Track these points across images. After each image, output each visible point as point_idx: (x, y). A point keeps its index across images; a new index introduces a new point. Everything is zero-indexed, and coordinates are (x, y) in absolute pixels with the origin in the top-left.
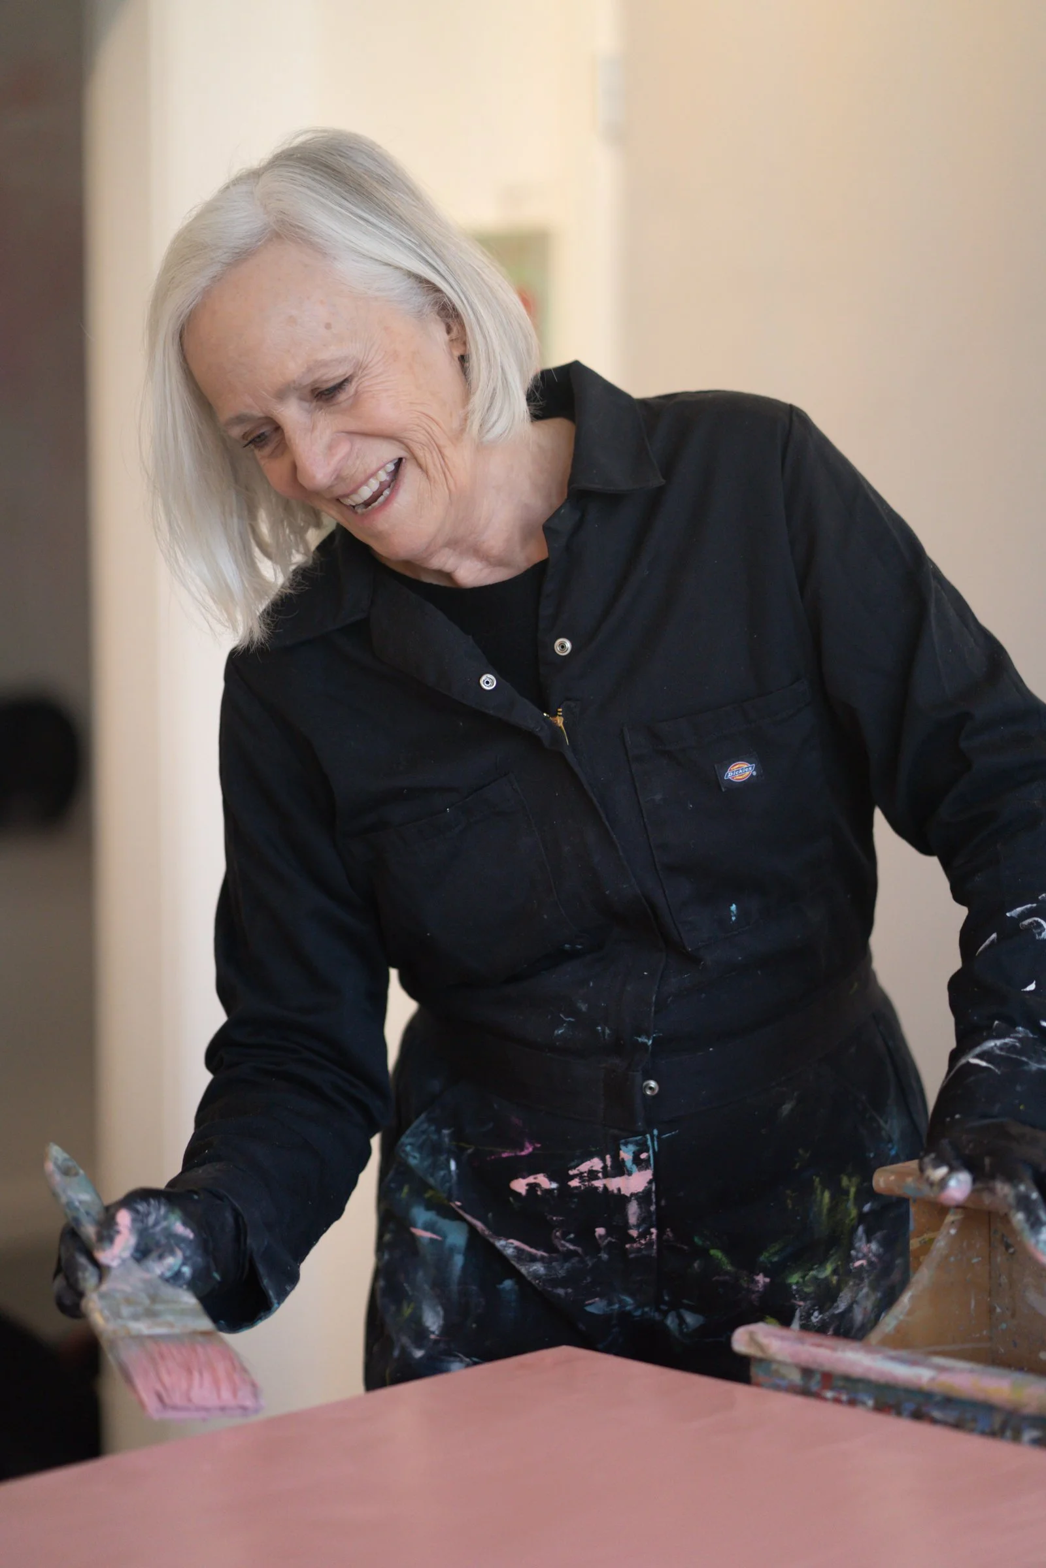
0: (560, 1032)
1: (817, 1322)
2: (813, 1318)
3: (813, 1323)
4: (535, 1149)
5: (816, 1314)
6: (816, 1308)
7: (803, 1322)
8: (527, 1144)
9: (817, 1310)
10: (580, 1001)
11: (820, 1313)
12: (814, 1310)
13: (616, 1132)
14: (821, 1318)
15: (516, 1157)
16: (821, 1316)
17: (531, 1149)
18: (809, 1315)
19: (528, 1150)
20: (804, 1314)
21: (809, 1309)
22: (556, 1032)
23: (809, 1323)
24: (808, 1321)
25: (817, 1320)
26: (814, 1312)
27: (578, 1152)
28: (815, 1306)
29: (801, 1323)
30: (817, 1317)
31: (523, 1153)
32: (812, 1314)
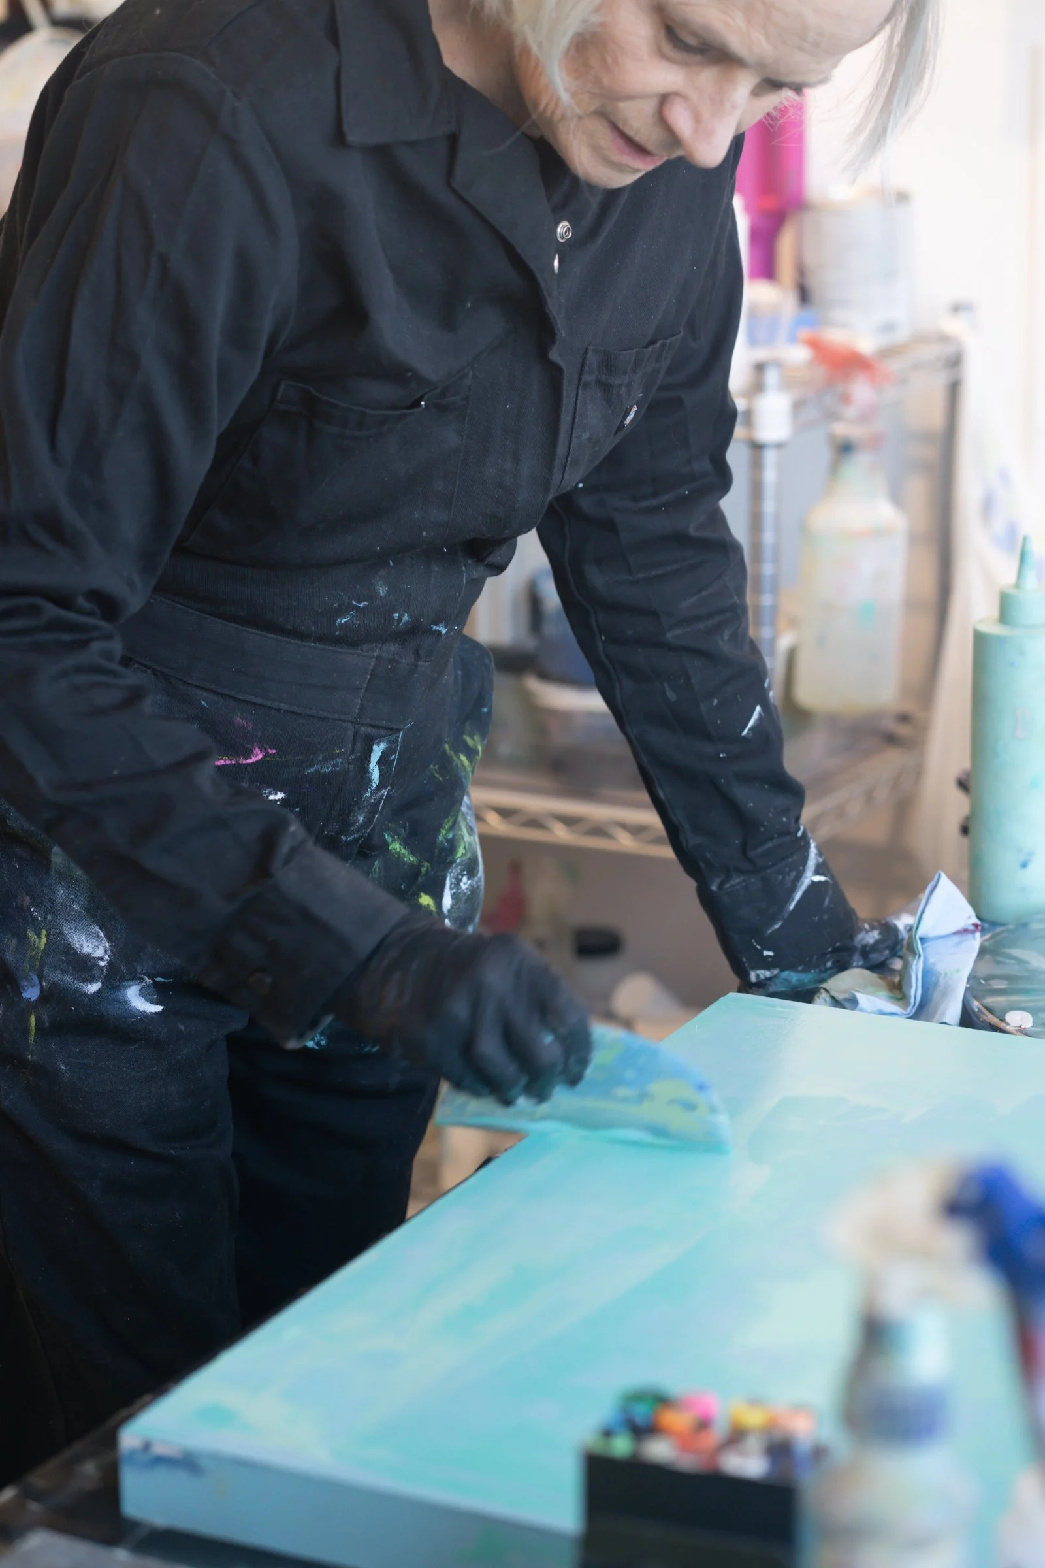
0: (344, 620)
1: (467, 888)
2: (462, 884)
3: (463, 890)
4: (267, 755)
5: (465, 879)
6: (465, 872)
7: (454, 891)
8: (257, 751)
9: (465, 875)
10: (381, 583)
11: (469, 879)
12: (463, 875)
13: (370, 730)
14: (470, 885)
15: (238, 765)
16: (469, 882)
17: (260, 756)
18: (458, 881)
19: (258, 756)
20: (453, 880)
21: (458, 875)
22: (339, 621)
23: (460, 891)
24: (458, 889)
25: (466, 886)
26: (462, 877)
27: (321, 757)
28: (464, 871)
29: (452, 892)
30: (465, 884)
31: (249, 761)
32: (461, 880)
